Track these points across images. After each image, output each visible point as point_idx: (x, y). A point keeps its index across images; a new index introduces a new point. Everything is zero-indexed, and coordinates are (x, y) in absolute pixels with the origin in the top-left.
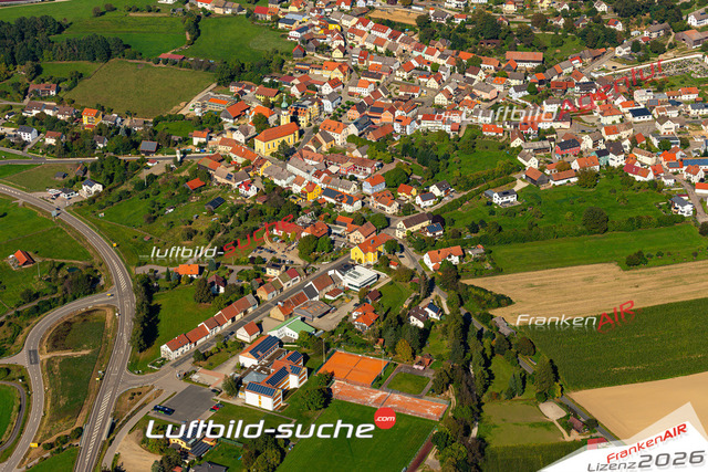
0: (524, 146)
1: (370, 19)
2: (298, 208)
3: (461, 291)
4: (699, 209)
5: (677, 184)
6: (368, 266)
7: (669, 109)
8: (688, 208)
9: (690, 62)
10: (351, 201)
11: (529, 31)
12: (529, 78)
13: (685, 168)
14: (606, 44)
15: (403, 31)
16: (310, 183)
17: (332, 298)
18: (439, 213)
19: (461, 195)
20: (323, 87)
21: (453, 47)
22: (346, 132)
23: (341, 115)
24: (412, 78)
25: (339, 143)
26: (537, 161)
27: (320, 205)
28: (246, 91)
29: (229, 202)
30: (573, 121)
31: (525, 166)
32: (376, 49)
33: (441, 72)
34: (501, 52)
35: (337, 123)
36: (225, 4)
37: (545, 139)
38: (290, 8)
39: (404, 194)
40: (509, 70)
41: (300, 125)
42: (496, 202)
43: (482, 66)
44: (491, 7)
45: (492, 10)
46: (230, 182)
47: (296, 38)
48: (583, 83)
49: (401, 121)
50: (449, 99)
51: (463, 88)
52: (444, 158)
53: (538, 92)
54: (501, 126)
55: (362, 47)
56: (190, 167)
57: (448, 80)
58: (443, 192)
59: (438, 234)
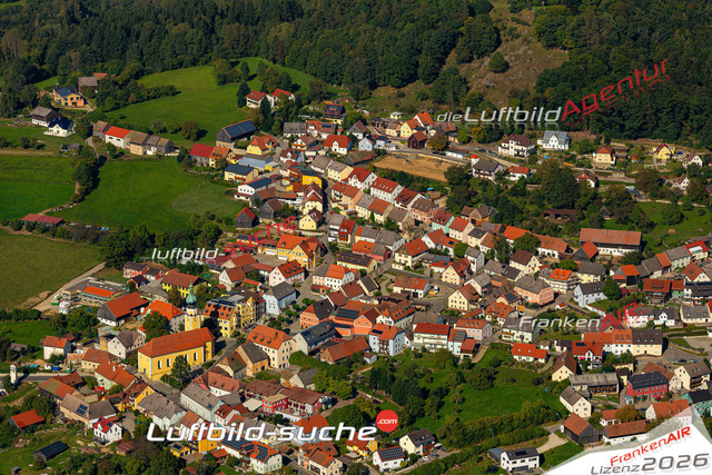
0: (573, 381)
1: (374, 169)
2: (181, 463)
10: (264, 454)
11: (627, 197)
12: (612, 273)
15: (423, 191)
19: (450, 454)
20: (272, 275)
21: (498, 219)
22: (288, 347)
23: (291, 322)
24: (421, 266)
25: (275, 364)
26: (588, 405)
27: (217, 460)
28: (148, 277)
29: (74, 450)
30: (671, 345)
31: (568, 412)
32: (372, 217)
33: (470, 258)
34: (574, 230)
35: (274, 330)
36: (147, 139)
37: (614, 370)
38: (249, 147)
39: (356, 448)
40: (581, 259)
41: (221, 334)
42: (505, 467)
43: (540, 250)
44: (574, 156)
45: (574, 162)
46: (81, 419)
47: (247, 196)
48: (699, 284)
49: (380, 333)
50: (471, 302)
51: (499, 284)
52: (436, 394)
53: (621, 296)
54: (547, 348)
55: (350, 214)
56: (29, 393)
57: (480, 271)
58: (421, 449)
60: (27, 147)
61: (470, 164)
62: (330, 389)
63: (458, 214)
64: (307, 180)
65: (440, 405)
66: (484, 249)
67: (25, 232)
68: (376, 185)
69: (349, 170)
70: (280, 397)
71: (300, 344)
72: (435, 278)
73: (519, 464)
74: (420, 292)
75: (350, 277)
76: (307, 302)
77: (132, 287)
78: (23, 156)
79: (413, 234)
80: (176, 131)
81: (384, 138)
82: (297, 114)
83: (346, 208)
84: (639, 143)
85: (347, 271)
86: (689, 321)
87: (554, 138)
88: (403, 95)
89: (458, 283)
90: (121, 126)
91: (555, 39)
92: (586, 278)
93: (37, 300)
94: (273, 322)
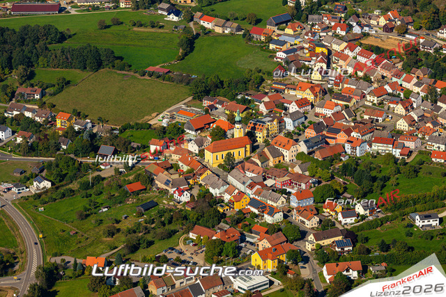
1: (360, 44)
6: (265, 273)
16: (241, 192)
18: (355, 230)
19: (385, 215)
20: (291, 106)
22: (295, 149)
24: (383, 103)
28: (217, 105)
29: (161, 206)
33: (413, 99)
35: (287, 139)
36: (225, 23)
38: (286, 30)
39: (328, 210)
42: (418, 225)
46: (167, 188)
47: (282, 59)
49: (352, 142)
50: (410, 125)
51: (429, 115)
56: (139, 172)
57: (418, 107)
59: (346, 249)
60: (153, 27)
61: (419, 42)
64: (318, 50)
66: (422, 94)
67: (147, 77)
68: (360, 54)
69: (345, 44)
70: (286, 178)
71: (303, 148)
72: (391, 110)
73: (426, 223)
74: (380, 119)
76: (310, 123)
77: (207, 111)
78: (150, 32)
80: (244, 19)
82: (317, 10)
83: (341, 67)
85: (337, 105)
90: (211, 15)
93: (150, 118)
94: (289, 134)
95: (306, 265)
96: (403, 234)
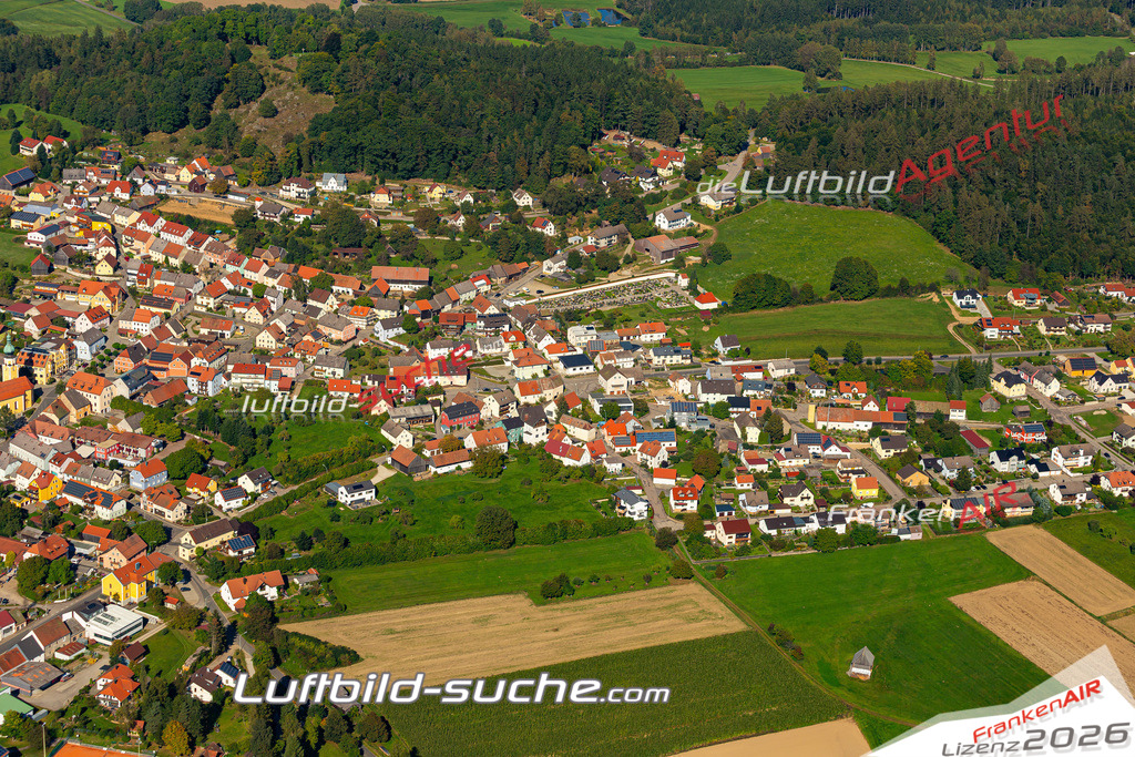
0: (391, 413)
1: (161, 214)
2: (24, 513)
3: (277, 642)
4: (658, 509)
5: (626, 470)
6: (130, 606)
7: (619, 355)
8: (640, 507)
9: (656, 284)
10: (108, 501)
11: (409, 235)
12: (406, 308)
13: (639, 445)
14: (530, 256)
15: (212, 233)
16: (44, 473)
17: (66, 658)
18: (250, 519)
19: (288, 491)
20: (78, 321)
21: (289, 259)
22: (109, 392)
23: (105, 367)
24: (222, 307)
25: (98, 409)
26: (410, 437)
27: (59, 508)
30: (472, 374)
31: (392, 444)
32: (167, 261)
33: (270, 298)
34: (364, 268)
35: (91, 376)
37: (427, 402)
38: (32, 195)
39: (196, 490)
40: (376, 295)
41: (36, 382)
42: (343, 501)
43: (335, 288)
44: (352, 197)
45: (353, 203)
47: (38, 243)
48: (490, 316)
49: (199, 374)
50: (278, 341)
51: (302, 322)
52: (264, 432)
53: (419, 330)
54: (359, 383)
55: (144, 258)
57: (280, 310)
58: (259, 487)
59: (246, 552)
61: (253, 207)
62: (159, 433)
63: (250, 255)
64: (97, 226)
65: (270, 442)
66: (282, 289)
68: (166, 229)
70: (111, 442)
71: (121, 389)
72: (238, 318)
73: (357, 497)
74: (226, 332)
75: (156, 321)
76: (117, 346)
79: (210, 276)
81: (165, 183)
82: (73, 160)
83: (138, 253)
84: (411, 182)
86: (486, 351)
87: (333, 180)
88: (176, 140)
89: (261, 323)
91: (320, 85)
92: (383, 314)
94: (87, 367)
95: (189, 585)
96: (326, 518)
